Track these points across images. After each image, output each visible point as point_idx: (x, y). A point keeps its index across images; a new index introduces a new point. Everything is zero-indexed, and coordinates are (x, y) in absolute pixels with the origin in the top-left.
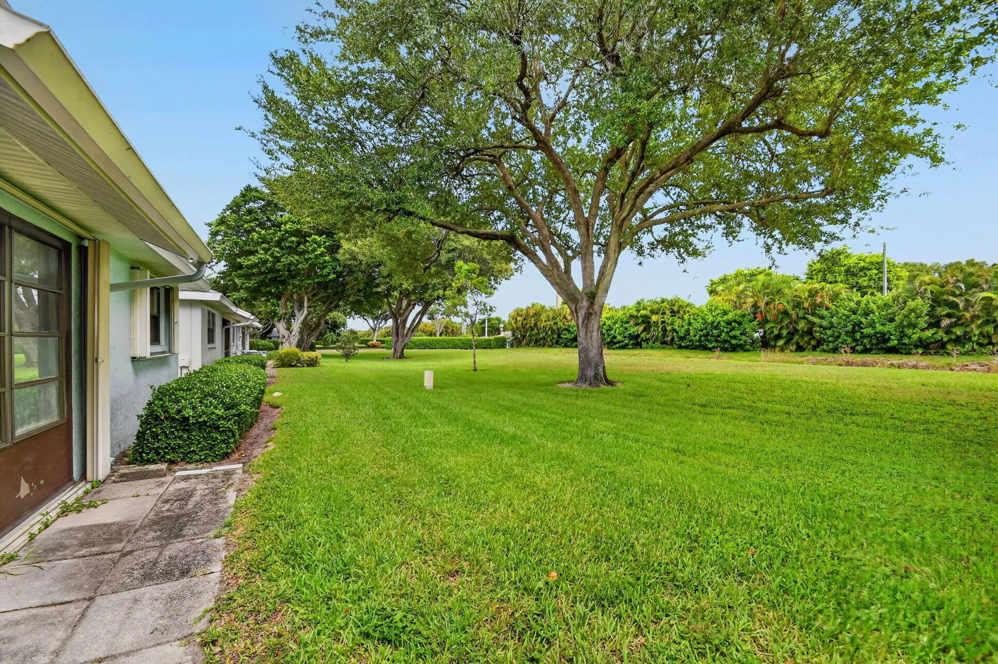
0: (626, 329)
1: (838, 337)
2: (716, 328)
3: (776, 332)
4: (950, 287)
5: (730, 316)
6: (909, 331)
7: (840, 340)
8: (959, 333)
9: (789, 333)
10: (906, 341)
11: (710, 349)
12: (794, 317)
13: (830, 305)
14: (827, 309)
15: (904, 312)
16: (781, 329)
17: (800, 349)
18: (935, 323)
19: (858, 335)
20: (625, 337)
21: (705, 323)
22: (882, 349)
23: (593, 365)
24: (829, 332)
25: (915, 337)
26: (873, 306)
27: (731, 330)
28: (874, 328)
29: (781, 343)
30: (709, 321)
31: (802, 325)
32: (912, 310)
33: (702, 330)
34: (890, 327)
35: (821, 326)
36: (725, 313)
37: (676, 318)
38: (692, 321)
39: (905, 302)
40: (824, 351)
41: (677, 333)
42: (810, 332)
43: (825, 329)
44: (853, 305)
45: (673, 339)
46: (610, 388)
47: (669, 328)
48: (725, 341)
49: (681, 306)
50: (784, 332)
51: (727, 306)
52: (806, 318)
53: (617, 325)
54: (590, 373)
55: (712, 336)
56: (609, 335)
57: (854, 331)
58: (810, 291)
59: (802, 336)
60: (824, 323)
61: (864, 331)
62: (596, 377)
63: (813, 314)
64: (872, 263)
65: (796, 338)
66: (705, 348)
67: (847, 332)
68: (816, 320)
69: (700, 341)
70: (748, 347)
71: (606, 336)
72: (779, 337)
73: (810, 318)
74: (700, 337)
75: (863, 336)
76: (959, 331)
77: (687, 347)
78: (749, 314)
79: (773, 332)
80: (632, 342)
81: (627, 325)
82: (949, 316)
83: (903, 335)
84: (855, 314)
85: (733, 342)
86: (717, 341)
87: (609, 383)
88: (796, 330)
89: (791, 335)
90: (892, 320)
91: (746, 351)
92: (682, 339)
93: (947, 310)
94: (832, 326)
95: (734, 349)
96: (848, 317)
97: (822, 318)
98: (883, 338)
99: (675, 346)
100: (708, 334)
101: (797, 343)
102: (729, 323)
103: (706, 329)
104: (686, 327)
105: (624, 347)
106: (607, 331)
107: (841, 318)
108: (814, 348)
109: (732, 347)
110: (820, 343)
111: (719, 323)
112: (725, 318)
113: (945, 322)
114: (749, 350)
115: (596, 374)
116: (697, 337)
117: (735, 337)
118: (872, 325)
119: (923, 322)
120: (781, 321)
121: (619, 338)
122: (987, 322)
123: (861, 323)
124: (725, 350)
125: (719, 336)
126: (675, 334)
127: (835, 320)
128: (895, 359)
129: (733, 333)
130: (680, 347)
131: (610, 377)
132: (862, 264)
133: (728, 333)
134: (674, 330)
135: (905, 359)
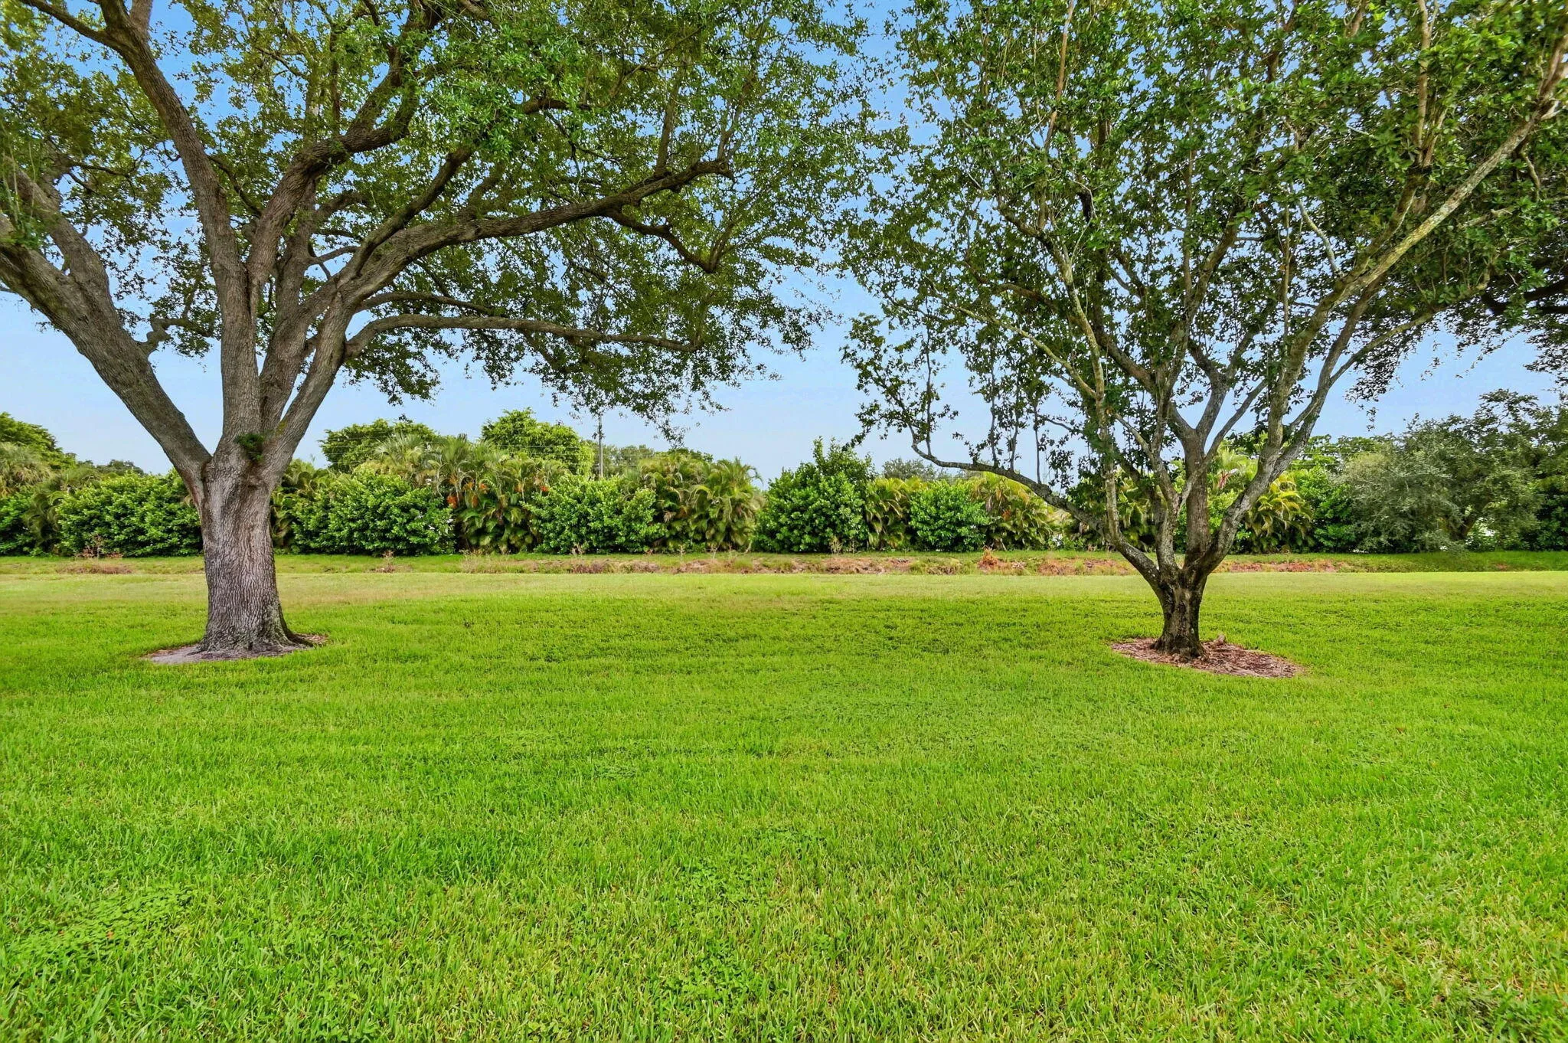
0: (172, 513)
1: (560, 533)
2: (382, 517)
3: (479, 525)
4: (670, 476)
5: (408, 497)
6: (637, 526)
7: (562, 537)
8: (678, 528)
9: (497, 526)
10: (633, 538)
11: (369, 553)
12: (505, 504)
13: (550, 489)
14: (545, 494)
15: (633, 502)
16: (485, 521)
17: (513, 549)
18: (658, 518)
19: (583, 531)
20: (170, 531)
21: (361, 507)
22: (608, 547)
23: (255, 602)
24: (549, 526)
25: (643, 532)
26: (600, 494)
27: (409, 521)
28: (602, 521)
29: (486, 541)
30: (369, 505)
31: (514, 516)
32: (640, 501)
33: (353, 520)
34: (618, 521)
35: (539, 517)
36: (398, 492)
37: (294, 497)
38: (332, 502)
39: (633, 491)
40: (544, 552)
41: (300, 523)
42: (524, 526)
43: (544, 521)
44: (577, 490)
45: (290, 534)
46: (300, 651)
47: (281, 515)
48: (397, 539)
49: (305, 474)
50: (491, 525)
51: (399, 481)
52: (520, 506)
53: (147, 506)
54: (248, 622)
55: (374, 530)
56: (122, 527)
57: (578, 526)
58: (524, 467)
59: (514, 532)
60: (544, 513)
61: (591, 525)
62: (264, 630)
63: (528, 500)
64: (558, 436)
65: (507, 533)
66: (359, 551)
67: (571, 526)
68: (533, 509)
69: (350, 538)
70: (437, 548)
71: (114, 529)
72: (482, 532)
73: (526, 506)
74: (351, 532)
75: (590, 532)
76: (678, 527)
77: (319, 551)
78: (438, 496)
79: (473, 524)
80: (186, 541)
81: (174, 506)
82: (670, 509)
83: (631, 530)
84: (579, 502)
85: (414, 540)
86: (383, 539)
87: (295, 640)
88: (506, 522)
89: (500, 528)
90: (619, 512)
91: (432, 554)
92: (310, 535)
93: (669, 503)
94: (552, 518)
95: (412, 551)
96: (572, 506)
97: (540, 506)
98: (610, 534)
99: (295, 549)
100: (365, 527)
101: (508, 541)
102: (405, 509)
103: (362, 517)
104: (321, 513)
105: (169, 552)
106: (117, 516)
107: (564, 507)
108: (530, 548)
109: (412, 549)
110: (537, 540)
111: (387, 508)
112: (399, 500)
113: (668, 516)
114: (438, 554)
115: (264, 623)
116: (345, 532)
117: (414, 532)
118: (599, 517)
119: (649, 515)
120: (486, 509)
121: (154, 532)
122: (700, 518)
123: (588, 514)
124: (398, 553)
125: (387, 530)
126: (294, 526)
127: (557, 509)
128: (625, 560)
129: (413, 525)
130: (306, 550)
131: (293, 627)
132: (548, 436)
133: (403, 526)
134: (292, 519)
135: (636, 560)
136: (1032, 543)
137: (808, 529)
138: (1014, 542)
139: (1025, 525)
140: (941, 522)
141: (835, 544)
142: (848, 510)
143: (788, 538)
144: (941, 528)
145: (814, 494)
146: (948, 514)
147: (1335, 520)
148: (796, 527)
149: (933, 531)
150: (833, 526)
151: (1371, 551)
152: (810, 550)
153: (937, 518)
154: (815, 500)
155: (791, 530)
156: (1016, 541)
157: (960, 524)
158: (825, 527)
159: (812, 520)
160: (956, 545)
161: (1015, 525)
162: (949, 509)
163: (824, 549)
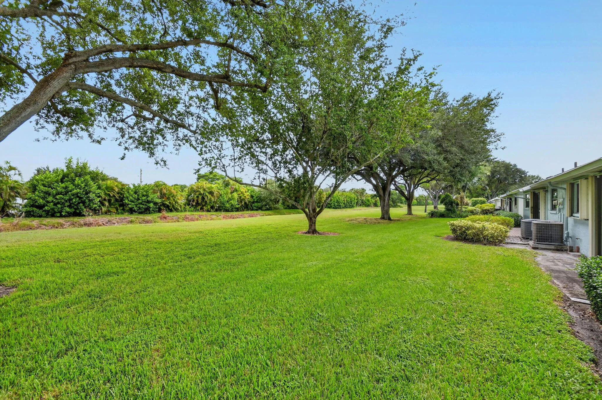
136: (176, 210)
137: (67, 204)
138: (169, 209)
139: (174, 203)
140: (140, 201)
141: (85, 211)
142: (94, 195)
143: (53, 209)
144: (141, 203)
145: (71, 187)
146: (144, 198)
147: (257, 202)
148: (58, 203)
149: (136, 205)
150: (84, 203)
151: (265, 210)
152: (69, 215)
153: (138, 199)
154: (73, 190)
155: (55, 204)
156: (170, 209)
157: (149, 202)
158: (79, 203)
159: (70, 200)
160: (147, 211)
161: (170, 203)
162: (143, 196)
163: (78, 214)
